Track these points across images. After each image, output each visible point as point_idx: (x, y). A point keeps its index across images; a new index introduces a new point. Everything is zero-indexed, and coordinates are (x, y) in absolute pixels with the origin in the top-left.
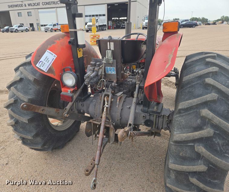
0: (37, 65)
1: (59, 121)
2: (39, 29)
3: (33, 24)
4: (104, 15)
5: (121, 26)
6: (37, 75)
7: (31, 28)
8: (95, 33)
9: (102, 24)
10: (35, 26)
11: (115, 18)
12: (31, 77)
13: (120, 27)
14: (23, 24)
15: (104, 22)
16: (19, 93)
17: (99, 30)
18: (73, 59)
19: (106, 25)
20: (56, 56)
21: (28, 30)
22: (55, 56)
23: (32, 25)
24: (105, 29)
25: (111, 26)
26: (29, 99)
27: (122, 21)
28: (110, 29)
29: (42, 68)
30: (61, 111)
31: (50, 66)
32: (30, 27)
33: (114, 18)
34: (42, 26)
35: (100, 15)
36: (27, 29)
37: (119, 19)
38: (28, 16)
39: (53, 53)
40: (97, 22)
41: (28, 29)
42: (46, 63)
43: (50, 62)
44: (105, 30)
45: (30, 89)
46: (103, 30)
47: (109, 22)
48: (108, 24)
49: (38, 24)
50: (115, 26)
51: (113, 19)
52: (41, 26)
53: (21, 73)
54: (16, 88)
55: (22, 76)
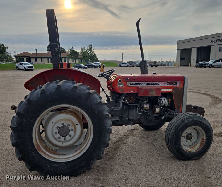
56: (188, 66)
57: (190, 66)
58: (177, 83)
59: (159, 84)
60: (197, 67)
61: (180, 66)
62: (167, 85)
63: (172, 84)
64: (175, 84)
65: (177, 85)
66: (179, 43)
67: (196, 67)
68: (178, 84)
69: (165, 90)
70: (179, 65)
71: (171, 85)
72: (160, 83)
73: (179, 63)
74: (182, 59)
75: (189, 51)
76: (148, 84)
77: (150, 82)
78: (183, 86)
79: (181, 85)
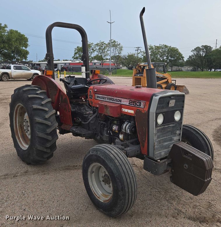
58: (141, 103)
59: (121, 102)
62: (129, 104)
63: (135, 104)
64: (138, 104)
65: (140, 106)
68: (142, 106)
69: (126, 110)
71: (133, 105)
72: (123, 100)
76: (111, 99)
77: (113, 97)
78: (147, 110)
79: (146, 107)
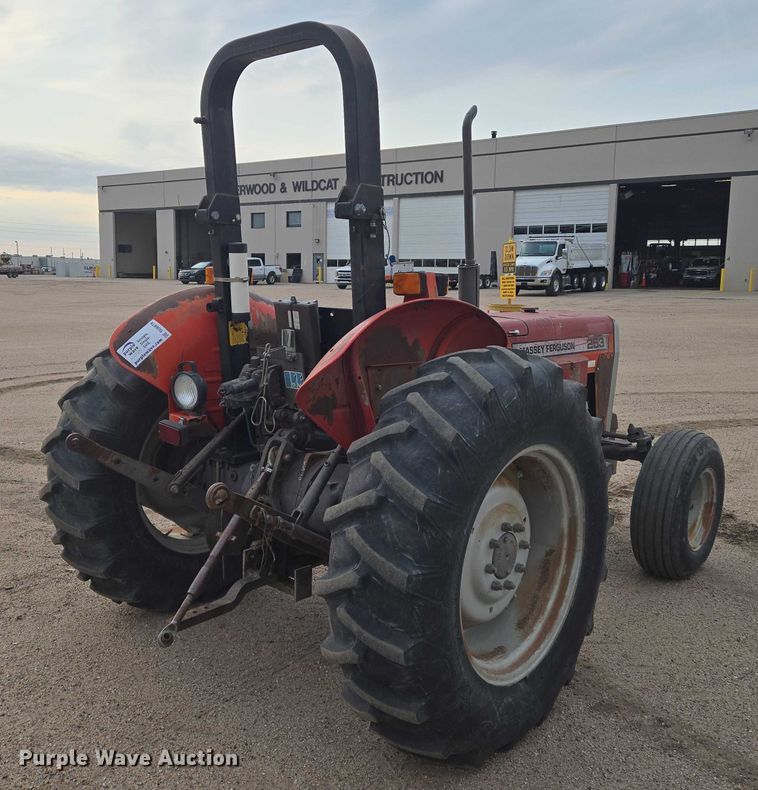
0: (120, 351)
1: (185, 532)
2: (319, 277)
3: (299, 255)
4: (600, 228)
5: (685, 276)
6: (127, 378)
7: (291, 271)
8: (510, 300)
9: (585, 264)
10: (306, 264)
11: (661, 242)
12: (110, 382)
13: (682, 282)
14: (262, 256)
15: (597, 258)
16: (77, 415)
17: (567, 288)
18: (218, 349)
19: (603, 270)
20: (170, 335)
21: (278, 279)
22: (165, 335)
23: (294, 260)
24: (599, 284)
25: (630, 276)
26: (93, 432)
27: (694, 253)
28: (628, 287)
29: (128, 358)
30: (163, 475)
31: (147, 355)
32: (284, 267)
33: (656, 242)
34: (332, 263)
35: (583, 229)
36: (272, 273)
37: (677, 243)
38: (288, 226)
39: (162, 328)
40: (560, 254)
41: (278, 273)
42: (141, 347)
43: (149, 346)
44: (599, 289)
45: (103, 409)
46: (587, 289)
47: (623, 257)
48: (617, 262)
49: (317, 258)
50: (653, 276)
51: (649, 243)
52: (329, 265)
53: (96, 371)
54: (74, 404)
55: (95, 379)
56: (149, 276)
57: (156, 277)
58: (603, 339)
59: (574, 348)
60: (187, 283)
61: (118, 277)
62: (588, 347)
63: (597, 345)
64: (600, 343)
65: (604, 345)
66: (106, 185)
67: (184, 283)
70: (113, 273)
71: (594, 347)
72: (576, 341)
73: (113, 264)
74: (121, 249)
75: (146, 219)
76: (554, 347)
77: (558, 342)
78: (613, 351)
79: (610, 345)
